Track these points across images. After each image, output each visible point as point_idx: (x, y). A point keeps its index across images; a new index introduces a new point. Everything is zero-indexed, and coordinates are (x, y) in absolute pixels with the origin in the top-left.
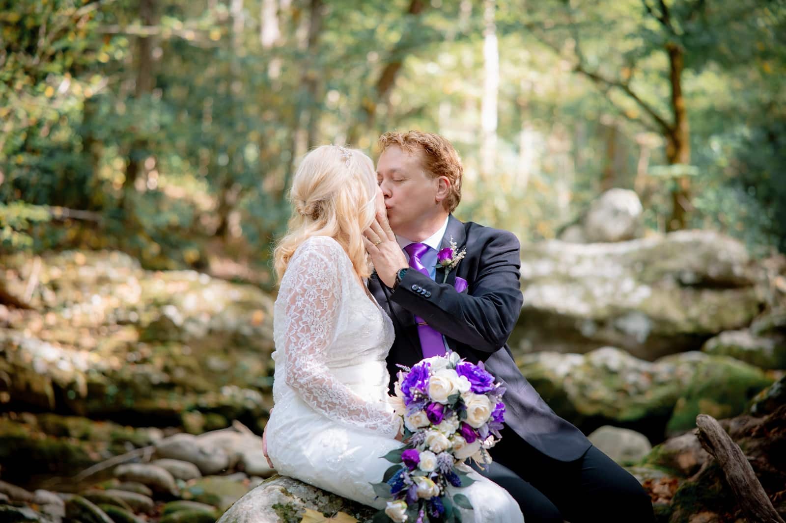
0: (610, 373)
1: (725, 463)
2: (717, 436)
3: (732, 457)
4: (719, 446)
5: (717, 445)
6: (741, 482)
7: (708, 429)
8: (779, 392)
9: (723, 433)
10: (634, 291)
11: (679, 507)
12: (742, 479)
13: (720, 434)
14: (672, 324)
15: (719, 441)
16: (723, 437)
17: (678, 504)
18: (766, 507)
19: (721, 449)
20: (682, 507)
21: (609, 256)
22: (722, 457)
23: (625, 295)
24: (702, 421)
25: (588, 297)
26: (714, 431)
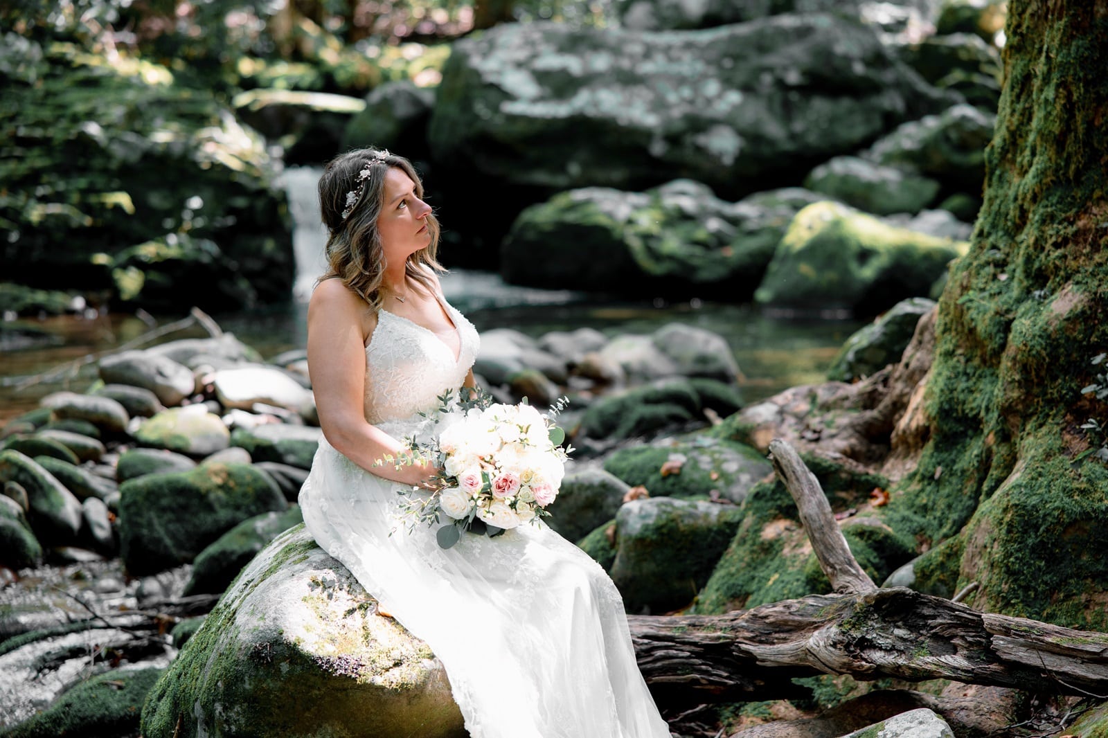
0: (683, 217)
1: (799, 499)
2: (792, 466)
3: (806, 491)
4: (793, 478)
5: (791, 476)
6: (815, 521)
7: (782, 457)
8: (883, 338)
9: (798, 463)
10: (720, 96)
11: (750, 513)
12: (817, 518)
13: (795, 464)
14: (771, 142)
15: (794, 472)
16: (798, 468)
17: (750, 509)
18: (841, 552)
19: (795, 482)
20: (754, 514)
21: (689, 46)
22: (797, 491)
23: (709, 101)
24: (775, 446)
25: (659, 105)
26: (789, 461)
